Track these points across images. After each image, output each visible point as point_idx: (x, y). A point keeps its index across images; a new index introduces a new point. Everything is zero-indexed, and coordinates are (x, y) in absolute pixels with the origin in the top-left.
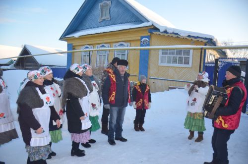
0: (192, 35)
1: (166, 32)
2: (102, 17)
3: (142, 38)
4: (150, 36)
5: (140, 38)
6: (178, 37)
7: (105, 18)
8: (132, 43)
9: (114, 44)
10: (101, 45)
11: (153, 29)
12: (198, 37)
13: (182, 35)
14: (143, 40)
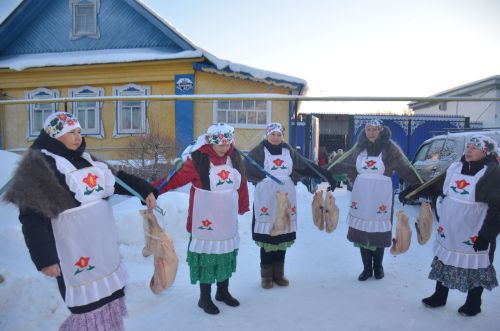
0: (273, 77)
1: (227, 69)
2: (77, 30)
3: (177, 77)
4: (194, 75)
5: (173, 78)
6: (248, 79)
7: (88, 33)
8: (156, 88)
9: (114, 88)
10: (81, 89)
11: (201, 63)
12: (282, 81)
13: (257, 76)
14: (180, 81)
